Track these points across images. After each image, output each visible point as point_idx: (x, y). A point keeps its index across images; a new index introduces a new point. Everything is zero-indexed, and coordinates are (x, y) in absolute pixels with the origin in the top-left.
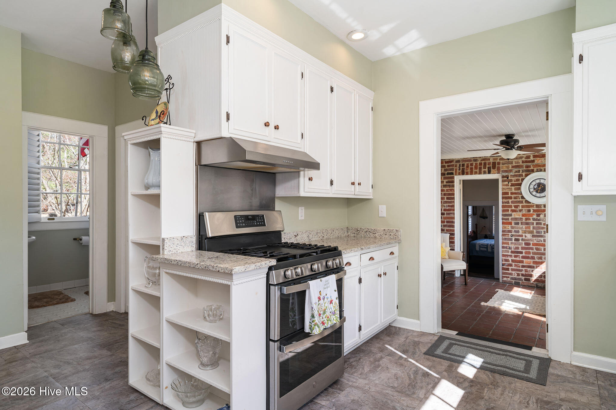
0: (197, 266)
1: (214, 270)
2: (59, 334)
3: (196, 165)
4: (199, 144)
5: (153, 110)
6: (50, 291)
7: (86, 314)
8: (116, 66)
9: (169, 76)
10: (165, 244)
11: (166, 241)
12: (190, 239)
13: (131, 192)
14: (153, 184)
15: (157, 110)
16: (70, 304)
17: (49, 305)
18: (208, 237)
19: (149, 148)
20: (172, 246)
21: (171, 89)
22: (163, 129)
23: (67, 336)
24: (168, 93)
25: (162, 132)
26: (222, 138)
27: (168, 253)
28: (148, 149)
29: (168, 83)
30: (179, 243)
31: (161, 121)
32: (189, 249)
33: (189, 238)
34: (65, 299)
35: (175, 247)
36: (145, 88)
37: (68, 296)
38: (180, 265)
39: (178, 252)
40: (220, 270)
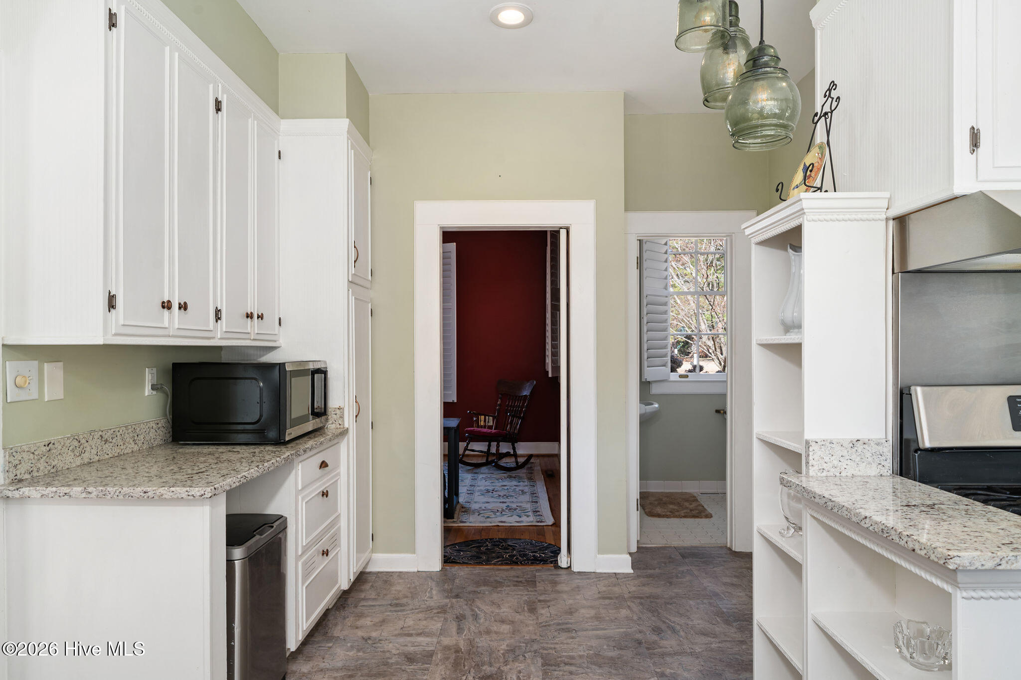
0: (863, 522)
1: (902, 543)
2: (674, 571)
3: (893, 273)
4: (902, 222)
5: (798, 166)
6: (682, 492)
7: (721, 547)
8: (708, 99)
9: (832, 84)
10: (811, 454)
11: (814, 447)
12: (875, 448)
13: (756, 340)
14: (793, 322)
15: (805, 163)
16: (703, 521)
17: (674, 517)
18: (921, 446)
19: (789, 248)
20: (827, 459)
21: (834, 110)
22: (805, 204)
23: (685, 580)
24: (828, 120)
25: (805, 211)
26: (956, 198)
27: (819, 474)
28: (786, 250)
29: (830, 99)
30: (845, 453)
31: (809, 186)
32: (873, 471)
33: (872, 444)
34: (697, 511)
35: (836, 462)
36: (757, 126)
37: (703, 506)
38: (830, 508)
39: (843, 474)
40: (917, 547)
